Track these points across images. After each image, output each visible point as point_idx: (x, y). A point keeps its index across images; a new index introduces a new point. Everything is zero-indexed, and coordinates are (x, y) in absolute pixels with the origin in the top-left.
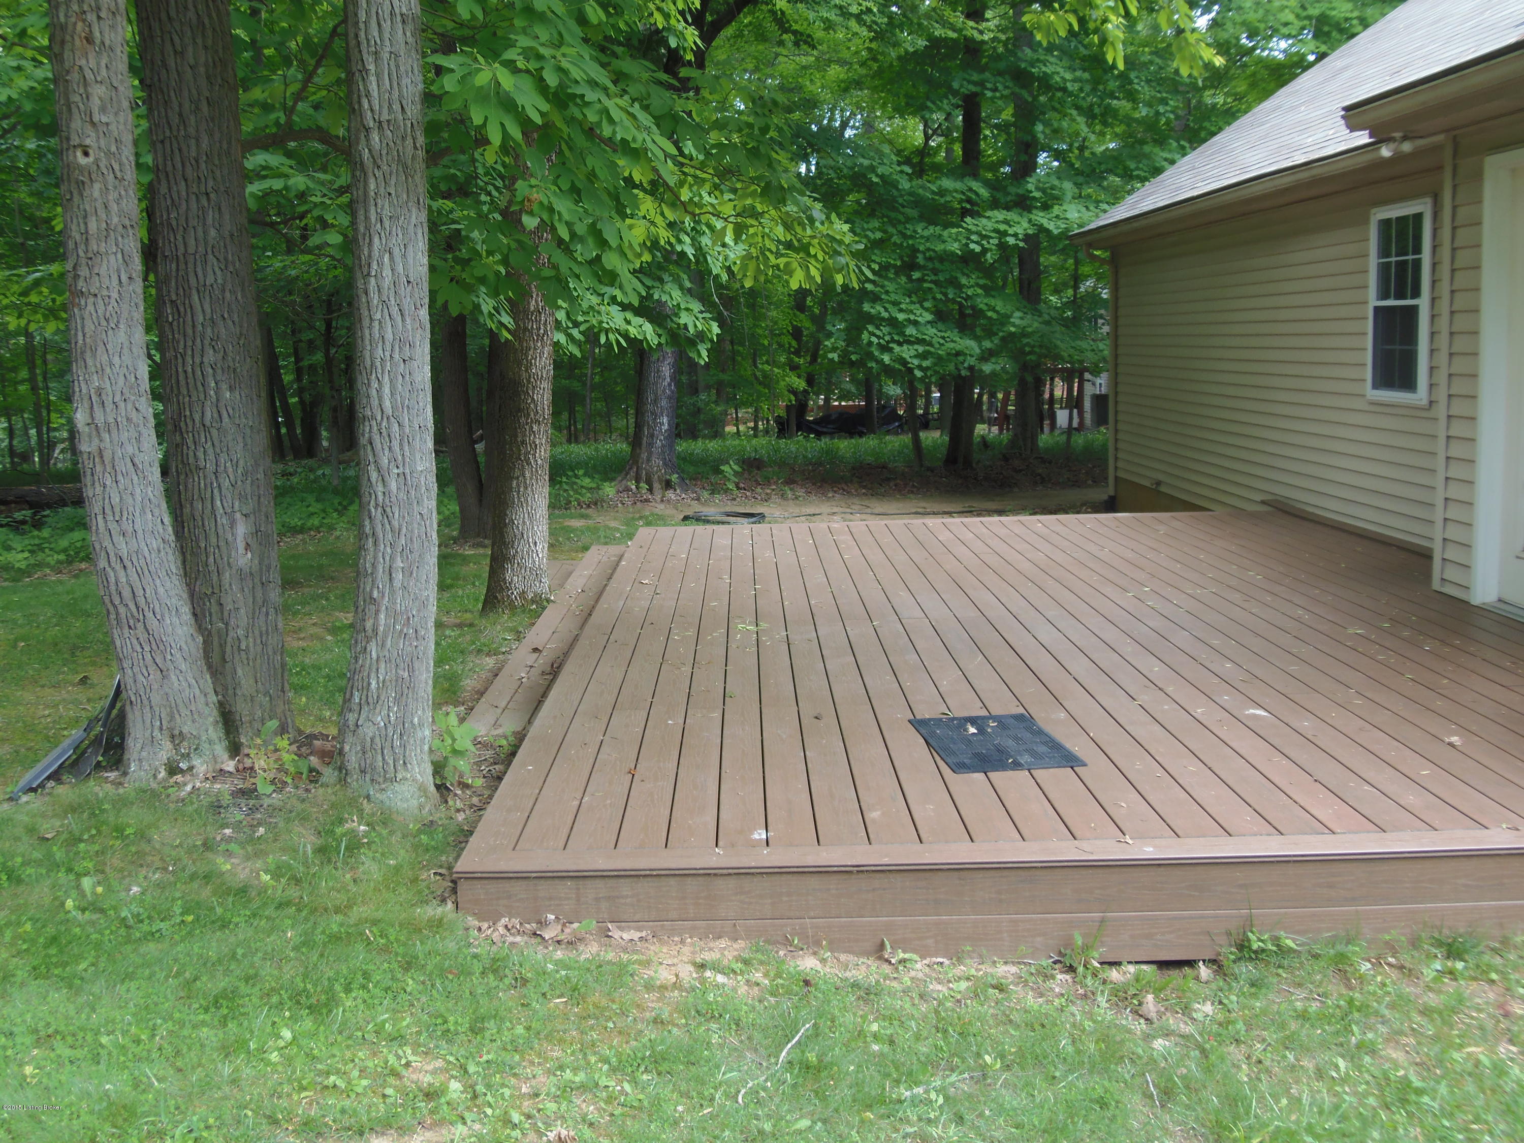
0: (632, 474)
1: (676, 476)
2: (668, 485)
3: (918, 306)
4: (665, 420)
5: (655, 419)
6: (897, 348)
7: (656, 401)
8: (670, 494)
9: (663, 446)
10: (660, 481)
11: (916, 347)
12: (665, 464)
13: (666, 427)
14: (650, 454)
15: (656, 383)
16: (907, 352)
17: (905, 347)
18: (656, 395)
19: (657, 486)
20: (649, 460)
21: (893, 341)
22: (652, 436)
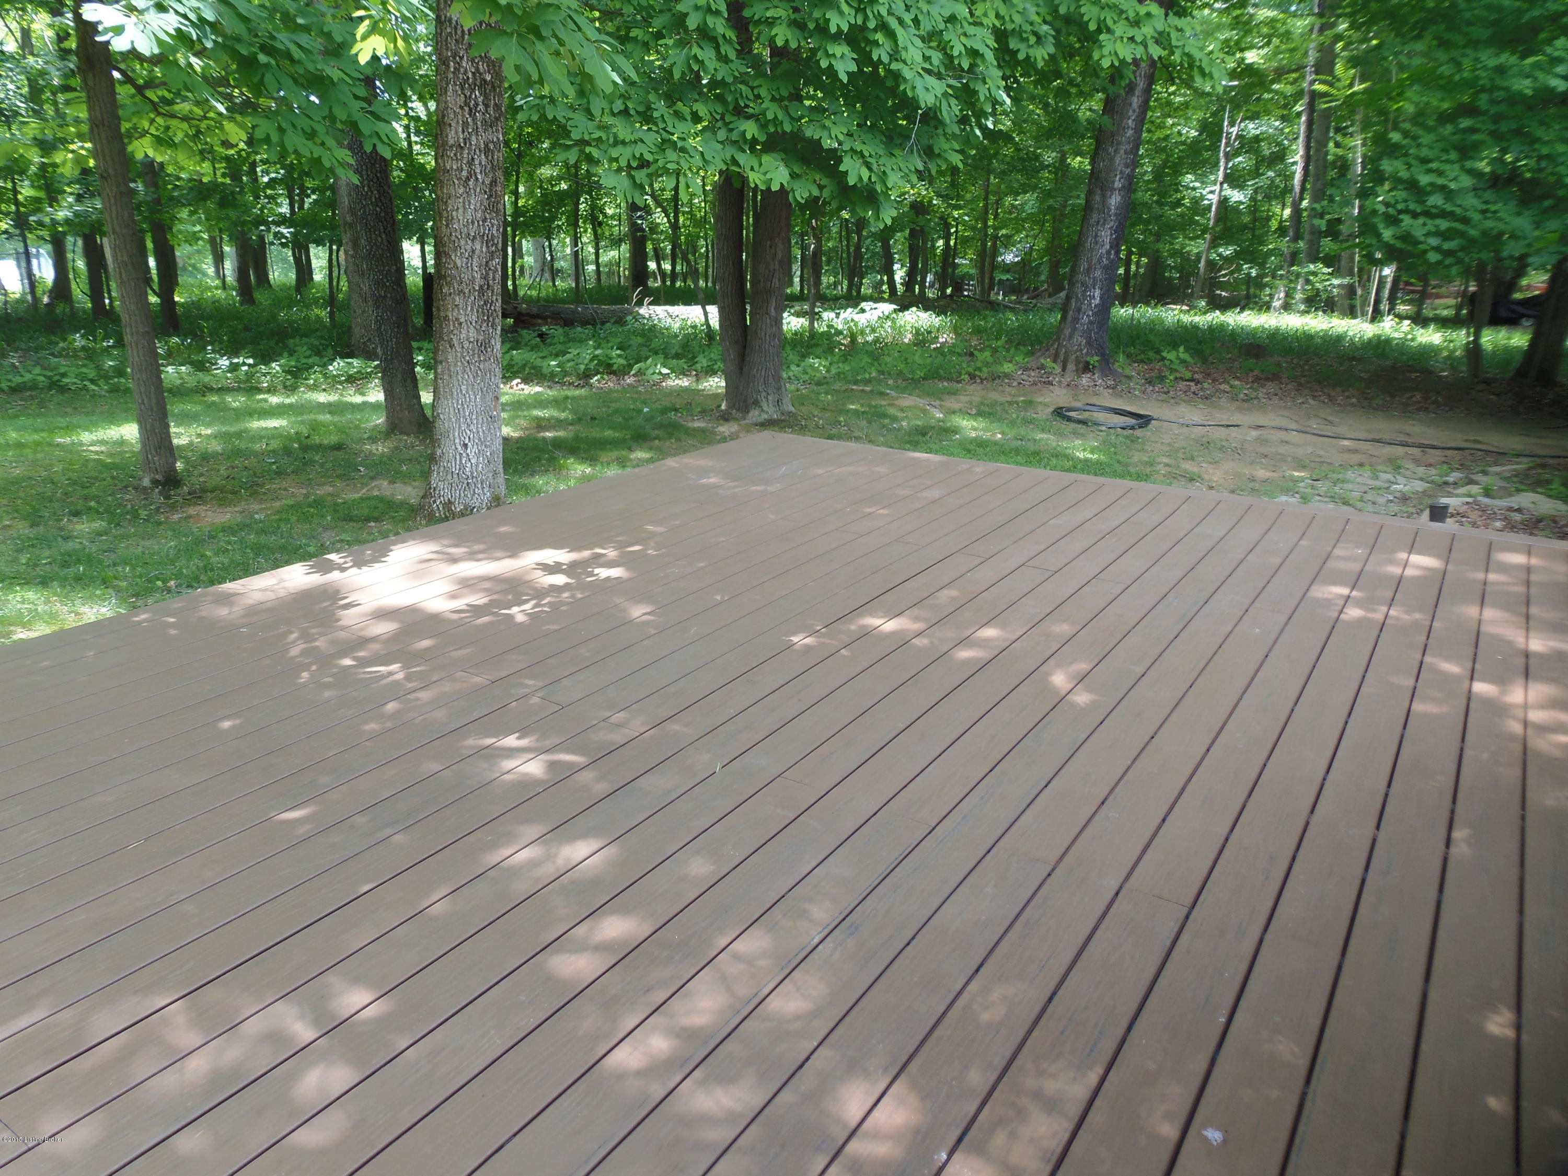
0: (1052, 351)
1: (1096, 358)
2: (1086, 368)
3: (1457, 166)
4: (1097, 293)
5: (1085, 291)
6: (1407, 220)
7: (1088, 270)
8: (1085, 380)
9: (1091, 322)
10: (1077, 362)
11: (1438, 222)
12: (1089, 343)
13: (1097, 301)
14: (1074, 329)
15: (1091, 250)
16: (1417, 227)
17: (1421, 220)
18: (1089, 263)
19: (1071, 367)
20: (1071, 337)
21: (1406, 211)
22: (1079, 310)
